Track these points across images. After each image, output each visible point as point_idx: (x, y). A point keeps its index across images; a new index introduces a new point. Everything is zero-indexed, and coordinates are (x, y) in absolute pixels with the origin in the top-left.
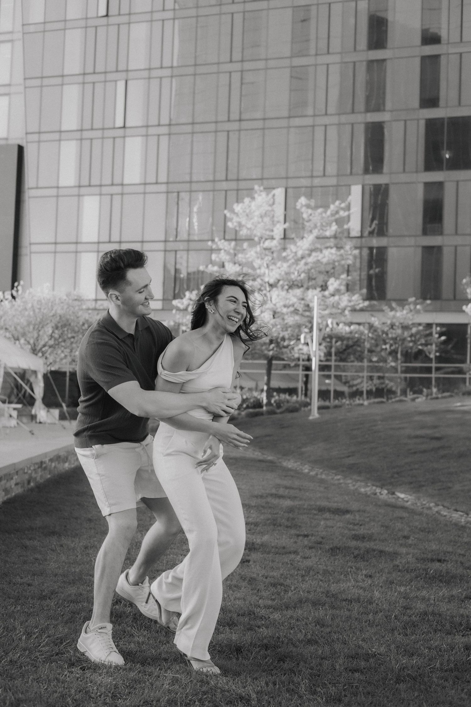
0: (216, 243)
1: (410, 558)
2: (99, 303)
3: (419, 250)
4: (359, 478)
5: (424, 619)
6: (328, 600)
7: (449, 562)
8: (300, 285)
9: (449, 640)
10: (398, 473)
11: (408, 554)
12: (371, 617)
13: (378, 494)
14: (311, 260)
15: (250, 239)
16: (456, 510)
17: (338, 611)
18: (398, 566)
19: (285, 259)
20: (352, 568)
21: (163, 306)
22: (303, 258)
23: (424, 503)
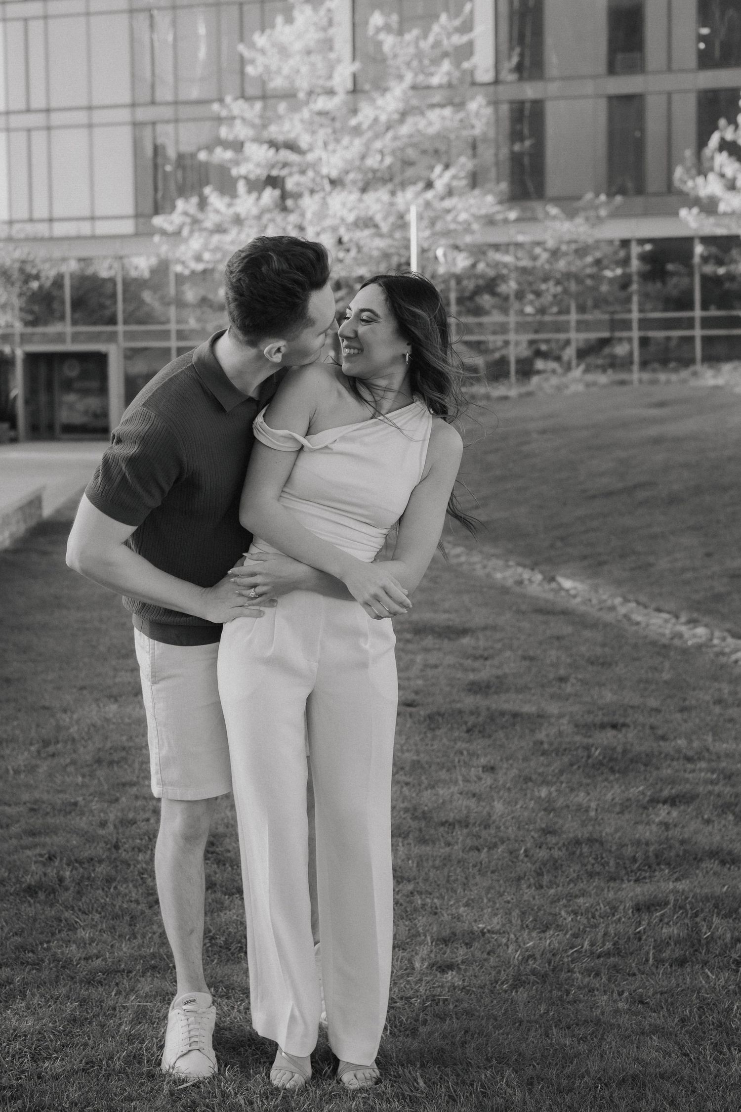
0: (227, 106)
1: (565, 725)
2: (17, 227)
3: (603, 104)
4: (492, 551)
5: (574, 853)
6: (414, 824)
7: (632, 728)
8: (387, 177)
9: (611, 895)
10: (562, 539)
11: (561, 716)
12: (484, 855)
13: (526, 582)
14: (405, 130)
15: (289, 95)
16: (659, 610)
17: (428, 848)
18: (542, 743)
19: (357, 131)
20: (462, 753)
21: (137, 226)
22: (388, 128)
23: (604, 597)
